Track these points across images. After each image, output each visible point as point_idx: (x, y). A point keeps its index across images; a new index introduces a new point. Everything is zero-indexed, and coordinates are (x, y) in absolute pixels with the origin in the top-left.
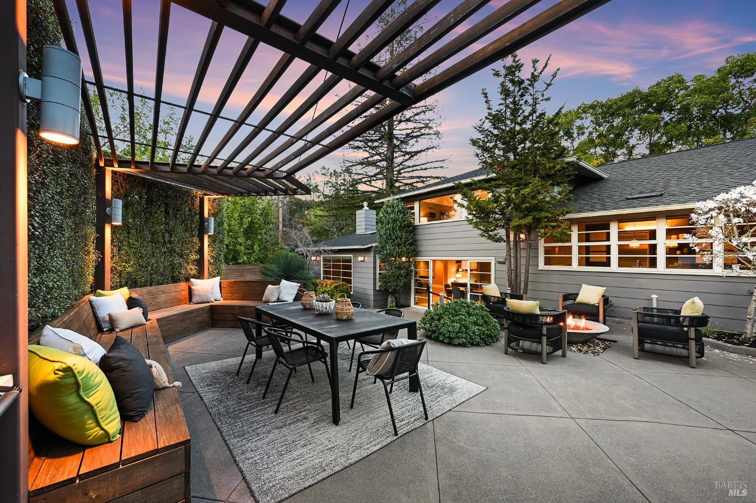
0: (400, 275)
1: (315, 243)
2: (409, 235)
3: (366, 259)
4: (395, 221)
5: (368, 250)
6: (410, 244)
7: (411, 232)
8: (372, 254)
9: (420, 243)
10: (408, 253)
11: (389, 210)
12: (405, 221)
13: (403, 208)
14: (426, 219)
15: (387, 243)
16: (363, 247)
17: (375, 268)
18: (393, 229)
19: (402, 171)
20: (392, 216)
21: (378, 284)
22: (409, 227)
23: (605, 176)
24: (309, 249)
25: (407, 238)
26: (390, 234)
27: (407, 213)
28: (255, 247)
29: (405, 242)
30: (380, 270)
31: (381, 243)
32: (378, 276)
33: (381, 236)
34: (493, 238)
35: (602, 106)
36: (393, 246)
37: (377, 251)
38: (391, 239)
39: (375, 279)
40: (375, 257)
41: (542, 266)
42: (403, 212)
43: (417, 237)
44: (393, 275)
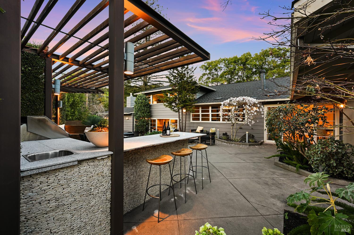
0: (144, 125)
1: (106, 111)
2: (148, 109)
3: (130, 118)
4: (142, 103)
5: (130, 115)
6: (148, 113)
7: (148, 108)
8: (132, 116)
9: (152, 112)
10: (147, 116)
11: (139, 98)
12: (146, 103)
13: (145, 98)
14: (156, 102)
15: (138, 112)
16: (128, 113)
17: (133, 122)
18: (141, 106)
19: (151, 78)
20: (140, 101)
21: (134, 129)
22: (148, 105)
23: (215, 90)
24: (103, 114)
25: (147, 110)
26: (140, 109)
27: (147, 100)
28: (76, 112)
29: (146, 111)
30: (136, 123)
31: (136, 112)
32: (134, 125)
33: (136, 109)
34: (175, 111)
35: (227, 60)
36: (141, 113)
37: (134, 115)
38: (140, 110)
39: (133, 127)
40: (133, 118)
41: (191, 121)
42: (145, 99)
43: (151, 110)
44: (141, 125)
